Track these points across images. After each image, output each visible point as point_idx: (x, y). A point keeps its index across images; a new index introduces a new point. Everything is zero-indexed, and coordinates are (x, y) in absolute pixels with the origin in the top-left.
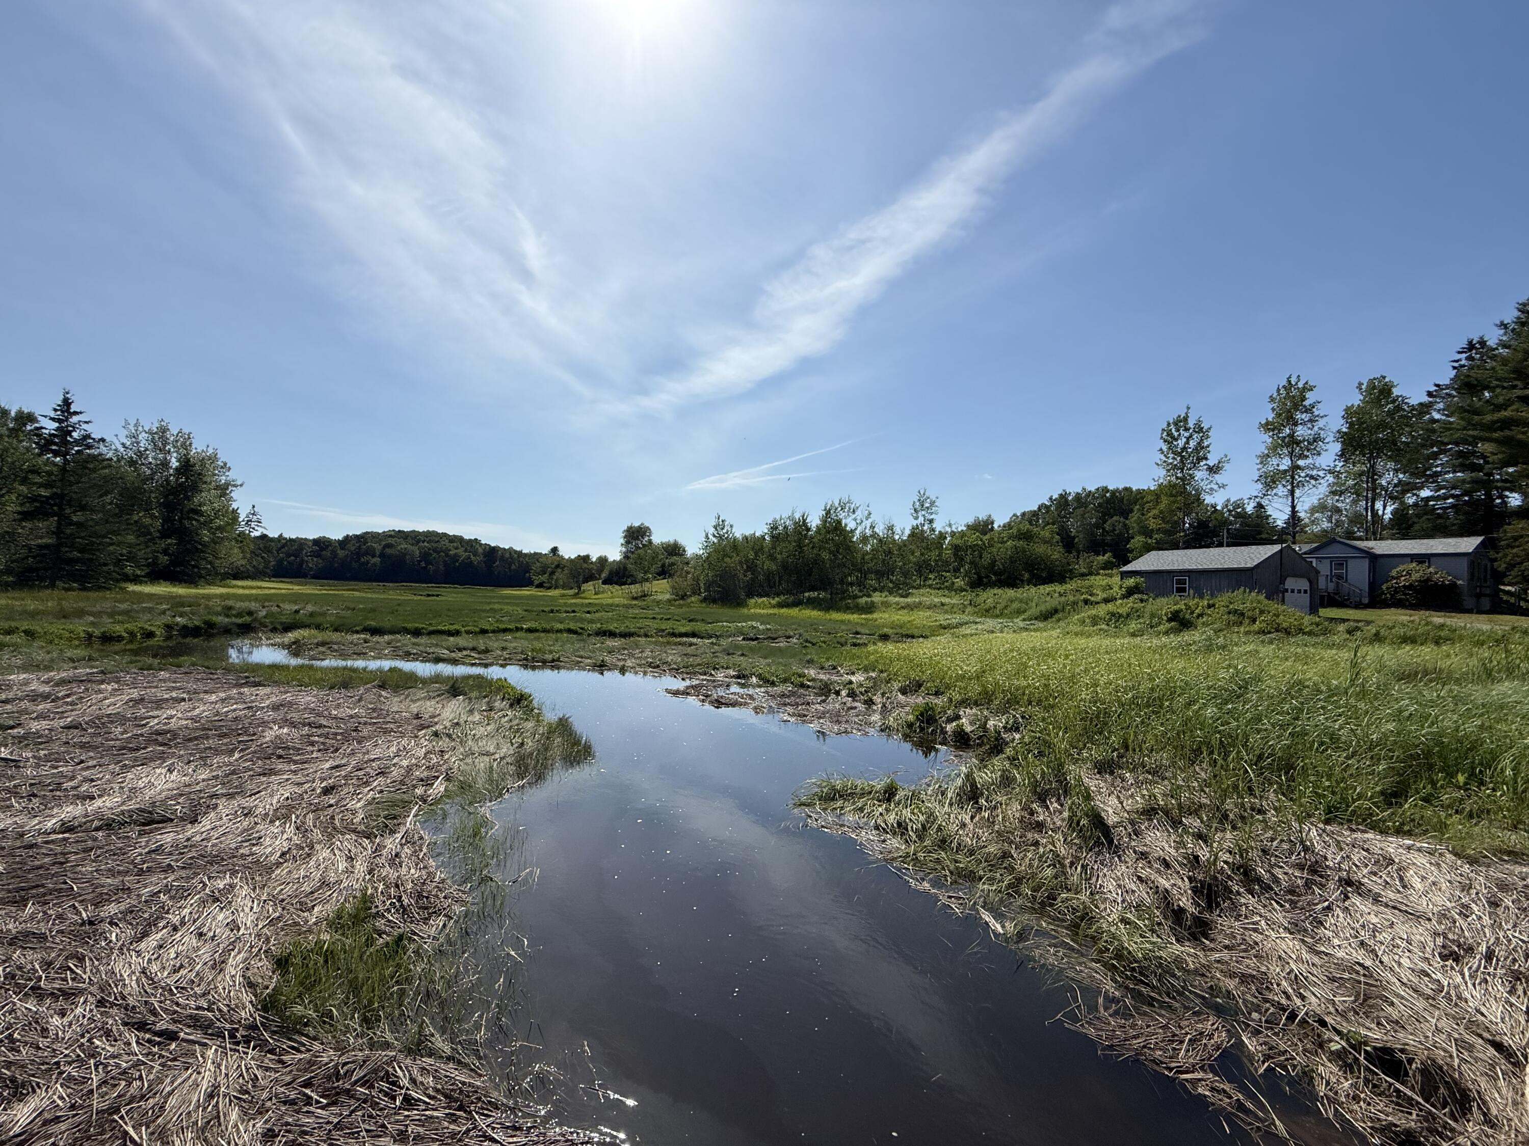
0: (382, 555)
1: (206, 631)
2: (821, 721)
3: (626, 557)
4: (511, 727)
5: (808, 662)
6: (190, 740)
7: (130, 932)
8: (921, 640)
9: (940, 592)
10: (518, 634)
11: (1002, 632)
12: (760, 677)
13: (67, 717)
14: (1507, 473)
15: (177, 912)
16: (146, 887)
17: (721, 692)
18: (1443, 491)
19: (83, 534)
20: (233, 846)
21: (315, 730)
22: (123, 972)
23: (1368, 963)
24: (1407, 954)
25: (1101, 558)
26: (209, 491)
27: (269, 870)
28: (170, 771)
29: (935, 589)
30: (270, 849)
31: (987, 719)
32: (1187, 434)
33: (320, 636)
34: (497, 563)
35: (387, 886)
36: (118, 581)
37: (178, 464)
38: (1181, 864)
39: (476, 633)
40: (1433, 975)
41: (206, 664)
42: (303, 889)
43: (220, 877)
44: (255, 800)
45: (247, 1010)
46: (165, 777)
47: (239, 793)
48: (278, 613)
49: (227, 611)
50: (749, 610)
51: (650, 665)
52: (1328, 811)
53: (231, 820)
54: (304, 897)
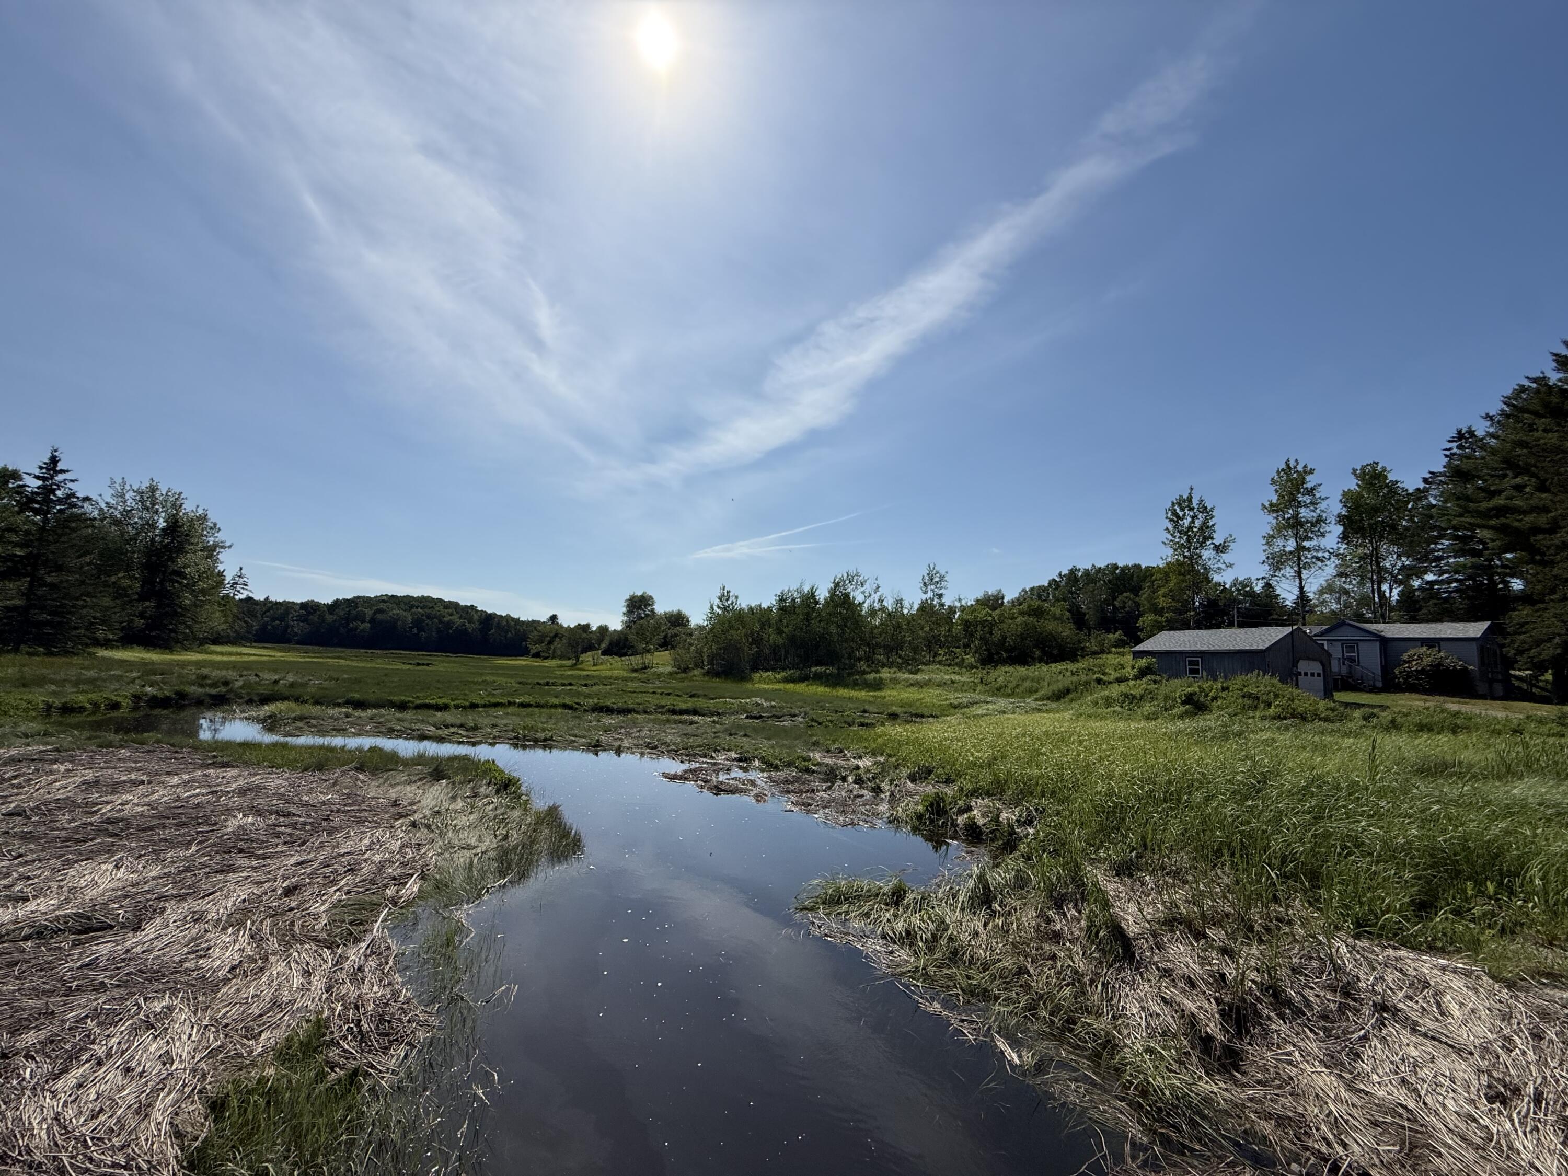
0: (372, 621)
1: (177, 703)
2: (827, 811)
3: (628, 626)
4: (496, 816)
5: (814, 744)
6: (144, 830)
7: (47, 1067)
8: (931, 720)
9: (950, 669)
10: (510, 710)
11: (1014, 713)
12: (763, 760)
13: (10, 803)
14: (1508, 559)
15: (104, 1042)
16: (72, 1011)
17: (722, 777)
18: (1446, 575)
19: (55, 596)
20: (177, 959)
21: (282, 819)
22: (32, 1120)
23: (1411, 1105)
24: (1451, 1094)
25: (1111, 636)
26: (195, 553)
27: (215, 987)
28: (117, 867)
29: (945, 665)
30: (218, 962)
31: (999, 811)
32: (1191, 513)
33: (297, 709)
34: (493, 630)
35: (346, 1008)
36: (87, 645)
37: (165, 524)
38: (1207, 983)
39: (464, 708)
40: (1481, 1121)
41: (172, 742)
42: (250, 1011)
43: (158, 998)
44: (209, 902)
45: (171, 1168)
46: (111, 875)
47: (191, 894)
48: (256, 683)
49: (202, 680)
50: (754, 684)
51: (648, 745)
52: (1358, 924)
53: (178, 927)
54: (251, 1021)
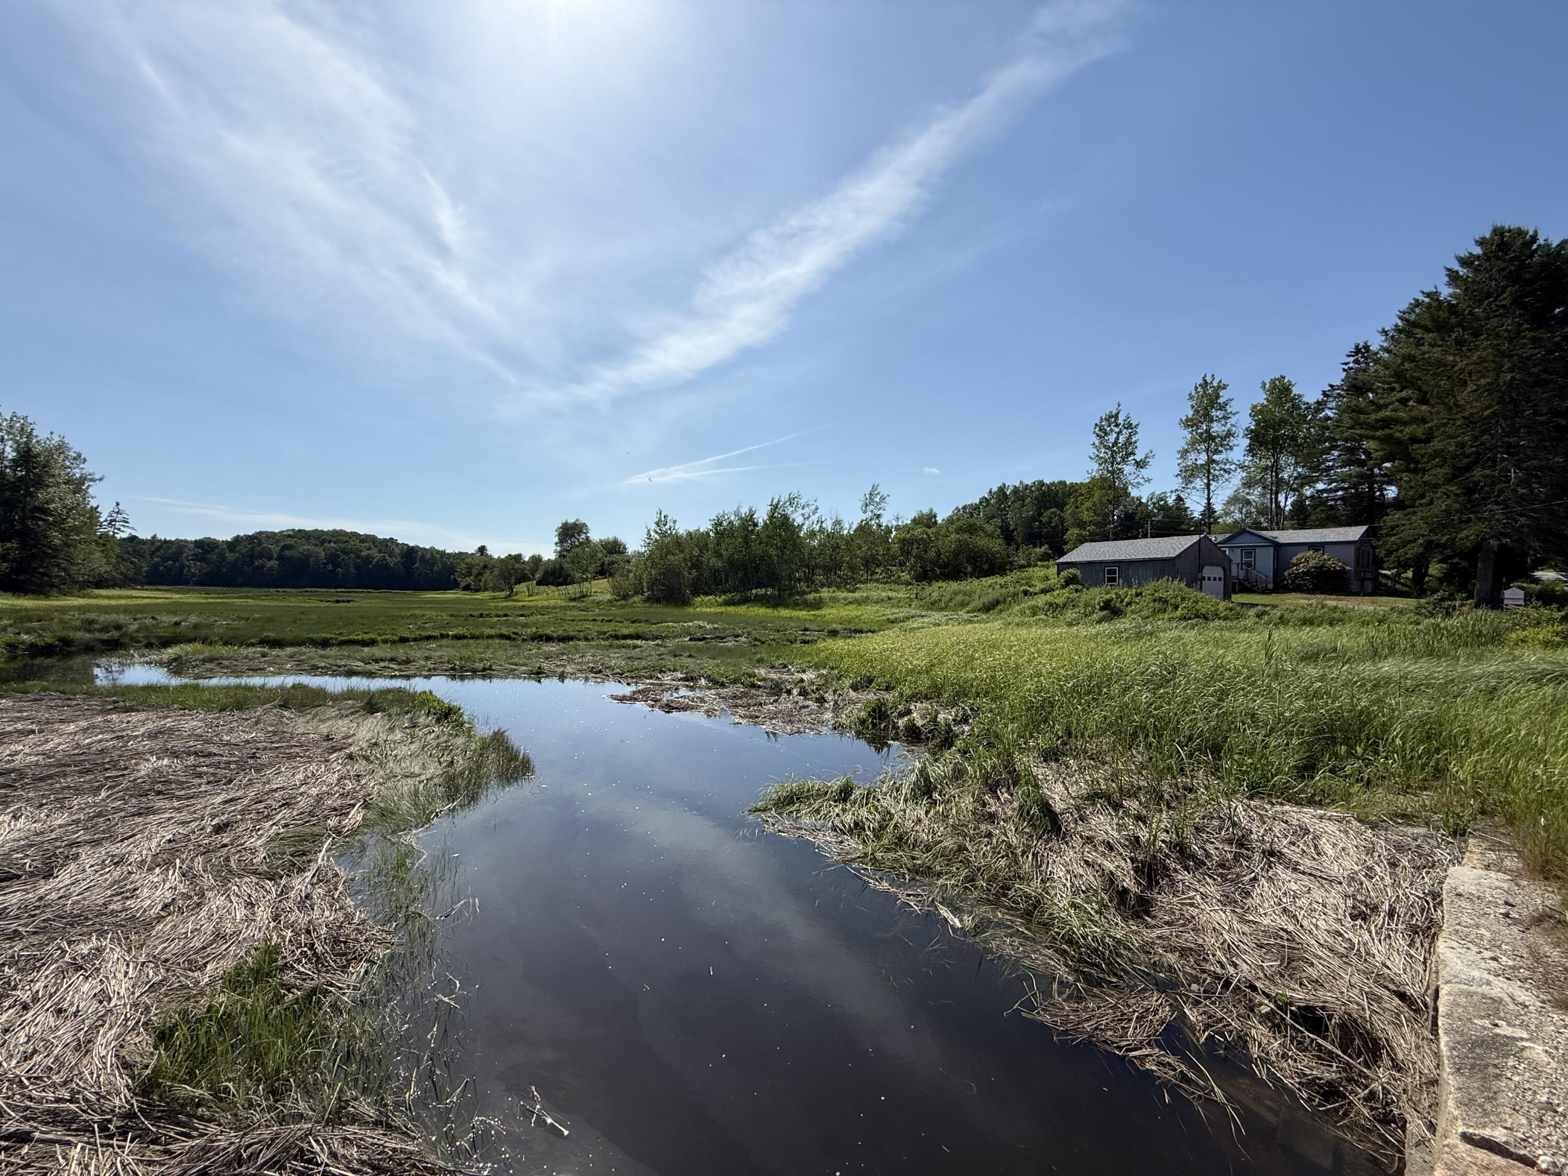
0: (280, 558)
1: (61, 649)
2: (774, 721)
3: (561, 555)
4: (438, 744)
5: (758, 661)
6: (42, 779)
8: (869, 634)
9: (887, 586)
10: (444, 642)
11: (947, 624)
12: (709, 678)
14: (1387, 468)
15: (28, 987)
17: (670, 696)
18: (1334, 484)
20: (100, 902)
21: (202, 760)
23: (1291, 928)
24: (1323, 917)
25: (1038, 550)
26: (58, 486)
27: (149, 925)
28: (16, 818)
29: (881, 583)
30: (149, 902)
31: (937, 713)
32: (1117, 430)
33: (207, 651)
34: (417, 565)
35: (297, 934)
37: (15, 454)
38: (1123, 846)
39: (393, 642)
40: (1346, 935)
41: (61, 689)
42: (191, 945)
43: (84, 941)
44: (129, 845)
45: (122, 1096)
46: (9, 825)
47: (107, 838)
48: (153, 626)
49: (88, 625)
50: (695, 609)
51: (592, 670)
52: (1251, 787)
53: (97, 872)
54: (194, 954)
